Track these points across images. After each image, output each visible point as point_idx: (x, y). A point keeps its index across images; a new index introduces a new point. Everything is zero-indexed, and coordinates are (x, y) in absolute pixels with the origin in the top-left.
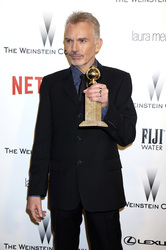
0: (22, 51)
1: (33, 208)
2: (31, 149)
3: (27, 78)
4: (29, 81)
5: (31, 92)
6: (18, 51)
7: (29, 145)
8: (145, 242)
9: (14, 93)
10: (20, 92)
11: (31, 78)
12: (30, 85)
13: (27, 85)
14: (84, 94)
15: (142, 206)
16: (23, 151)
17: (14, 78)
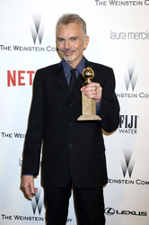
0: (16, 48)
1: (26, 186)
2: (25, 133)
3: (20, 72)
4: (22, 75)
5: (24, 84)
6: (12, 48)
7: (24, 130)
8: (122, 213)
9: (9, 85)
10: (14, 85)
11: (24, 72)
12: (23, 78)
13: (20, 78)
14: (81, 92)
15: (120, 182)
16: (17, 135)
17: (9, 72)
